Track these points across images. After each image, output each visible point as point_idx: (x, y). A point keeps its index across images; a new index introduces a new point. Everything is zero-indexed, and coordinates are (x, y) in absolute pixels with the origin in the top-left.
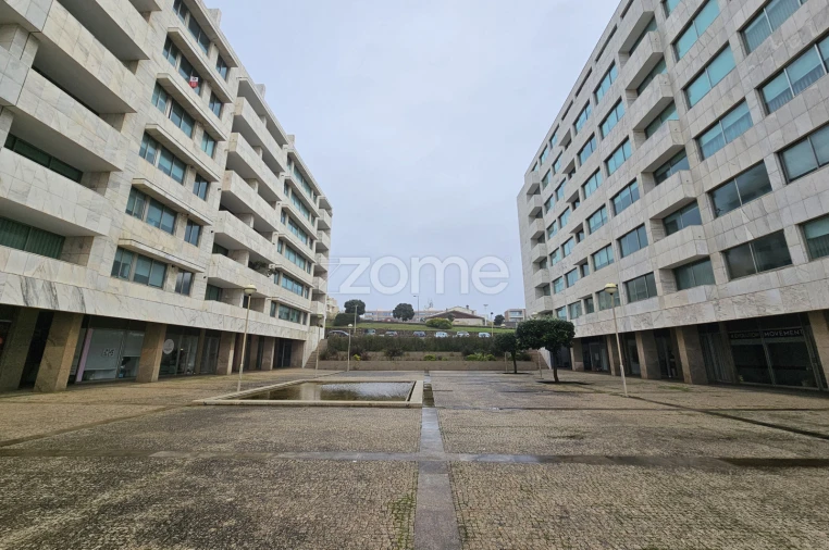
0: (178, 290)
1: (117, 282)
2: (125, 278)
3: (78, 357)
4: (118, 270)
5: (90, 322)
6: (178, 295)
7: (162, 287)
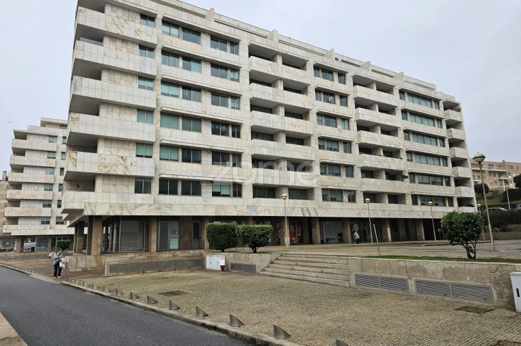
0: (349, 201)
1: (325, 203)
2: (327, 200)
3: (322, 233)
4: (325, 198)
5: (322, 219)
6: (350, 203)
7: (342, 201)
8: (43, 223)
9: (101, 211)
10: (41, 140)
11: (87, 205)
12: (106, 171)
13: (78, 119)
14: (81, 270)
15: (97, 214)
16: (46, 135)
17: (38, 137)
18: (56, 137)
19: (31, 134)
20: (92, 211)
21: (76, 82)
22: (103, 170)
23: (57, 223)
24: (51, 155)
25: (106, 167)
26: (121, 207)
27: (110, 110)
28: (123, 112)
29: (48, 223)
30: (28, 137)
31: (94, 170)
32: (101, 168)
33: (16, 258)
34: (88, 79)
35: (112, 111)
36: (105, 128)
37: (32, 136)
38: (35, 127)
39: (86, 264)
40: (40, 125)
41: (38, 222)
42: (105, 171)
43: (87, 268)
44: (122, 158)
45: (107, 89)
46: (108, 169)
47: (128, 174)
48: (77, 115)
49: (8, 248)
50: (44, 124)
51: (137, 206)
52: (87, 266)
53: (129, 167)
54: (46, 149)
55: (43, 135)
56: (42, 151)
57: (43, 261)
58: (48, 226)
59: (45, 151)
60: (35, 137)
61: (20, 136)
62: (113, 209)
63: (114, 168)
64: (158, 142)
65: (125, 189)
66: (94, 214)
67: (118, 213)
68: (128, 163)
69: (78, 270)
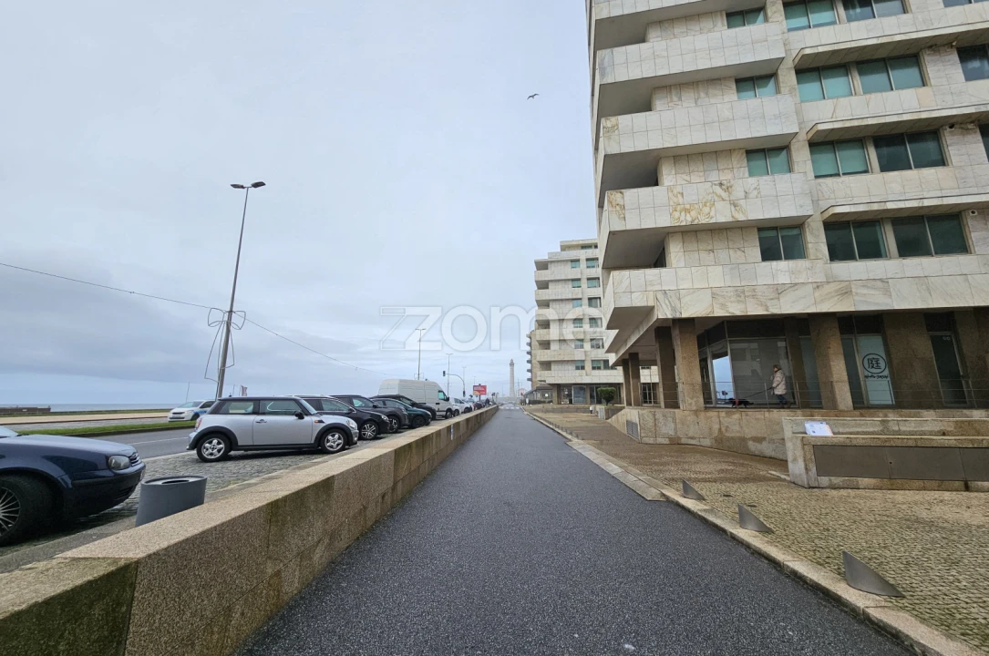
8: (577, 368)
9: (696, 307)
10: (562, 267)
11: (660, 296)
12: (689, 219)
13: (615, 127)
14: (667, 441)
15: (684, 315)
16: (567, 261)
17: (559, 264)
18: (578, 260)
19: (552, 262)
20: (674, 309)
21: (603, 60)
22: (682, 218)
23: (594, 368)
24: (576, 284)
25: (687, 211)
26: (740, 293)
27: (675, 99)
28: (702, 95)
29: (583, 368)
30: (549, 266)
31: (663, 221)
32: (676, 214)
33: (553, 411)
34: (623, 49)
35: (680, 99)
36: (673, 132)
37: (553, 264)
38: (556, 253)
39: (675, 429)
40: (559, 250)
41: (571, 368)
42: (685, 220)
43: (679, 438)
44: (721, 184)
45: (665, 54)
46: (693, 213)
47: (741, 217)
48: (613, 120)
49: (547, 400)
50: (564, 248)
51: (779, 290)
52: (679, 434)
53: (742, 202)
54: (570, 277)
55: (563, 261)
56: (565, 280)
57: (584, 416)
58: (583, 371)
59: (569, 280)
60: (556, 264)
61: (542, 266)
62: (721, 300)
63: (706, 210)
64: (803, 137)
65: (737, 256)
66: (678, 316)
67: (736, 310)
68: (738, 193)
69: (660, 440)
